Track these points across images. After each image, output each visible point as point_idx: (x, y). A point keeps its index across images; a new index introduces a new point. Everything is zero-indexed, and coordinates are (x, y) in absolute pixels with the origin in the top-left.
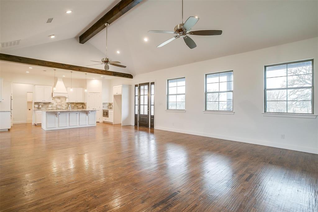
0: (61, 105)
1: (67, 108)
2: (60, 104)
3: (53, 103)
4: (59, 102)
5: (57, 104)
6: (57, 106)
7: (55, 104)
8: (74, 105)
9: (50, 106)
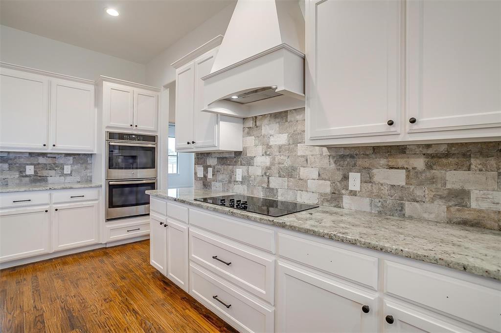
0: (290, 173)
1: (335, 198)
2: (288, 163)
3: (252, 158)
4: (280, 147)
5: (267, 161)
6: (267, 173)
7: (262, 162)
8: (399, 178)
9: (239, 172)
